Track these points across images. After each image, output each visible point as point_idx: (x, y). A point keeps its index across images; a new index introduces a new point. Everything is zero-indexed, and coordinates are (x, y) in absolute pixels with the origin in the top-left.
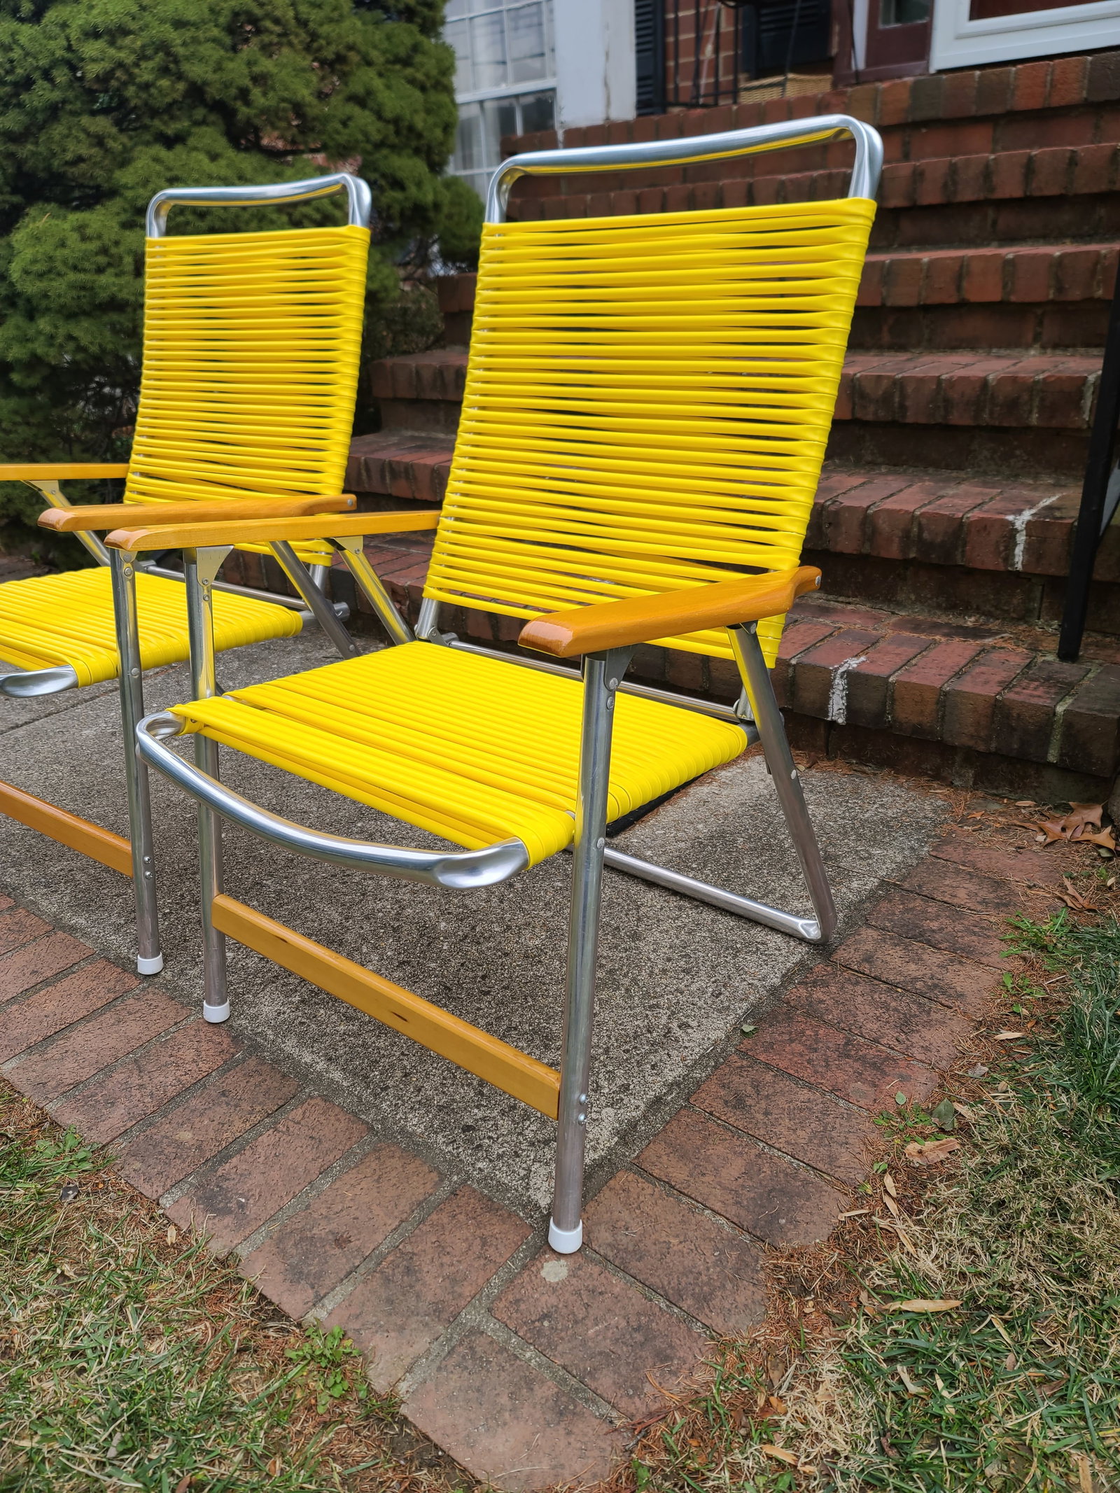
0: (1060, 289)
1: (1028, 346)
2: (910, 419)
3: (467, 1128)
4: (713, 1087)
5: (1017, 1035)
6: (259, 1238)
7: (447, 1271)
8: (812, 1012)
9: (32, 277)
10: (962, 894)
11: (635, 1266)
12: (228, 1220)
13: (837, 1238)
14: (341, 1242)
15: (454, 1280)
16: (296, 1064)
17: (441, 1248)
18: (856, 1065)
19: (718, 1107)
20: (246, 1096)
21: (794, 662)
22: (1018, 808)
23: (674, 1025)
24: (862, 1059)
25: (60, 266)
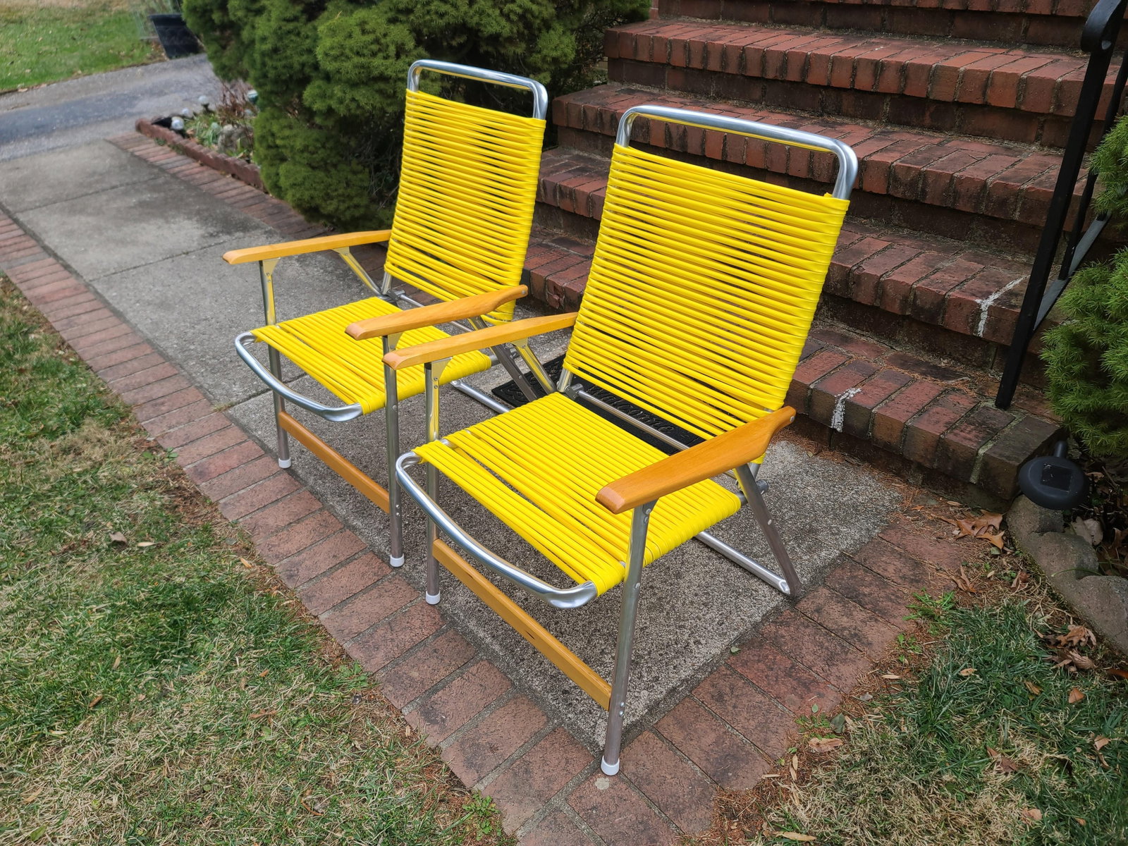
0: (1058, 107)
1: (1031, 143)
2: (928, 201)
3: (565, 692)
4: (707, 685)
5: (897, 677)
6: (451, 740)
7: (547, 774)
8: (776, 642)
9: (329, 59)
10: (891, 569)
11: (645, 787)
12: (436, 727)
13: (758, 788)
14: (493, 749)
15: (549, 780)
16: (475, 637)
17: (544, 761)
18: (794, 683)
19: (708, 698)
20: (447, 654)
21: (812, 387)
22: (948, 506)
23: (692, 641)
24: (799, 680)
25: (347, 51)
